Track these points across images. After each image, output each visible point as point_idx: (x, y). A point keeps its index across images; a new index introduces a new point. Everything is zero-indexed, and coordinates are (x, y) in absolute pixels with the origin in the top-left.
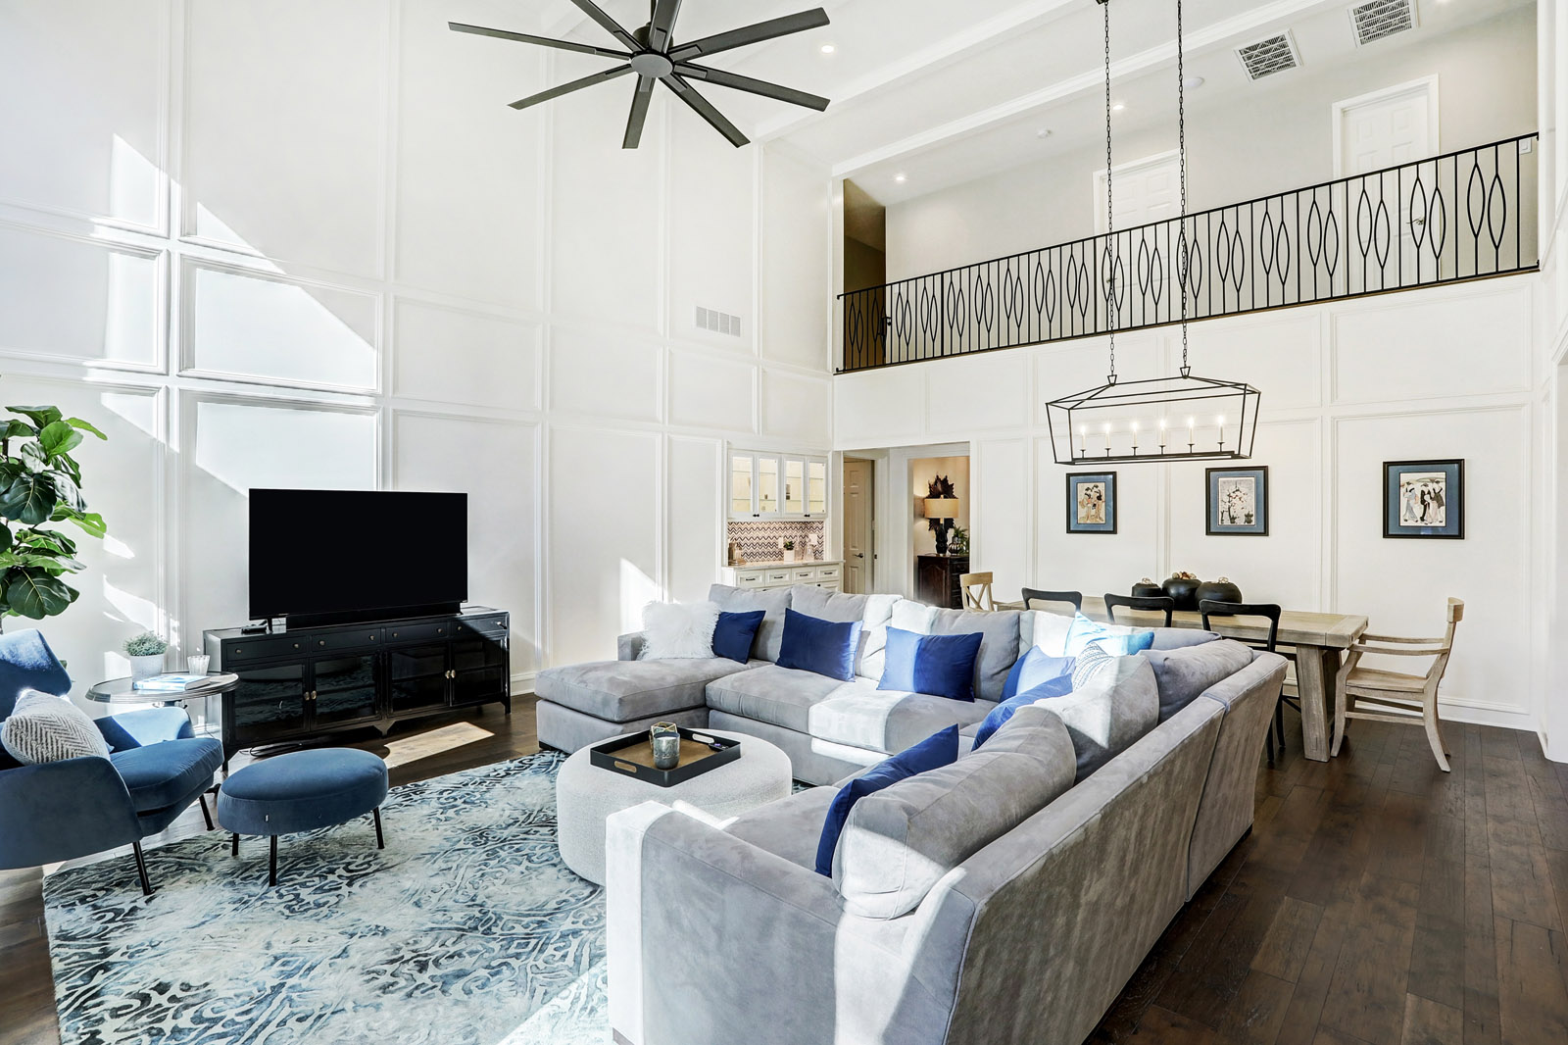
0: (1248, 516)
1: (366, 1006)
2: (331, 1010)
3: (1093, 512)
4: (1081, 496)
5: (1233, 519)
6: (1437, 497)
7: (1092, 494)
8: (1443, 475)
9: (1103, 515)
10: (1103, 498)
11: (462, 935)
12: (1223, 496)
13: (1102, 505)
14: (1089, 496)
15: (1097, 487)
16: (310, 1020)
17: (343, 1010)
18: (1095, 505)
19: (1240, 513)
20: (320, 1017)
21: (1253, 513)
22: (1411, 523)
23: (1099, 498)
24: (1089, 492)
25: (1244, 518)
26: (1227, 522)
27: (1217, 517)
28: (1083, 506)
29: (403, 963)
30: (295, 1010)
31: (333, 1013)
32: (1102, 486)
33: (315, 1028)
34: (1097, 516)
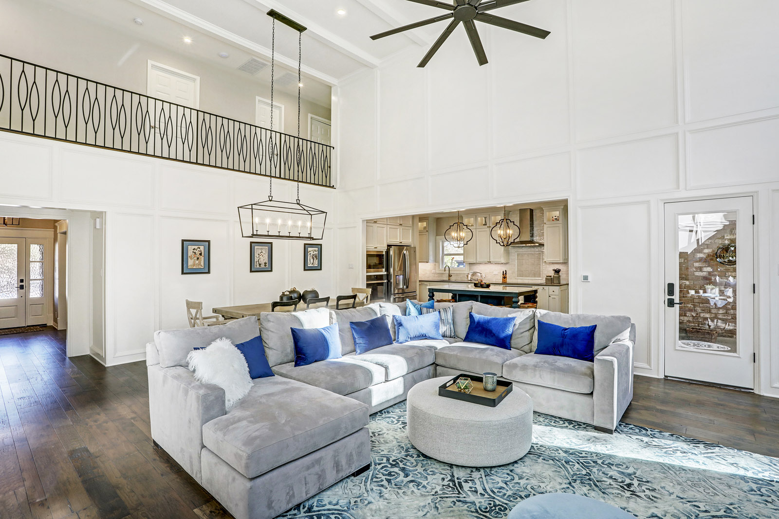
0: (265, 263)
1: (668, 491)
2: (682, 500)
3: (197, 262)
4: (190, 253)
5: (260, 265)
6: (316, 257)
7: (197, 252)
8: (317, 249)
9: (202, 263)
10: (203, 254)
11: (598, 481)
12: (256, 255)
13: (202, 258)
14: (195, 253)
15: (199, 248)
16: (694, 503)
17: (677, 497)
18: (198, 258)
19: (262, 261)
20: (689, 502)
21: (267, 262)
22: (310, 265)
23: (201, 254)
24: (195, 251)
25: (264, 264)
26: (258, 266)
27: (254, 263)
28: (191, 259)
29: (634, 492)
30: (697, 512)
31: (682, 499)
32: (202, 248)
33: (694, 500)
34: (200, 264)
